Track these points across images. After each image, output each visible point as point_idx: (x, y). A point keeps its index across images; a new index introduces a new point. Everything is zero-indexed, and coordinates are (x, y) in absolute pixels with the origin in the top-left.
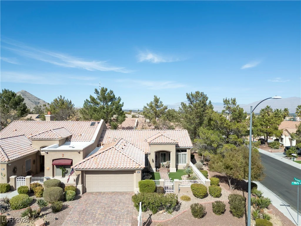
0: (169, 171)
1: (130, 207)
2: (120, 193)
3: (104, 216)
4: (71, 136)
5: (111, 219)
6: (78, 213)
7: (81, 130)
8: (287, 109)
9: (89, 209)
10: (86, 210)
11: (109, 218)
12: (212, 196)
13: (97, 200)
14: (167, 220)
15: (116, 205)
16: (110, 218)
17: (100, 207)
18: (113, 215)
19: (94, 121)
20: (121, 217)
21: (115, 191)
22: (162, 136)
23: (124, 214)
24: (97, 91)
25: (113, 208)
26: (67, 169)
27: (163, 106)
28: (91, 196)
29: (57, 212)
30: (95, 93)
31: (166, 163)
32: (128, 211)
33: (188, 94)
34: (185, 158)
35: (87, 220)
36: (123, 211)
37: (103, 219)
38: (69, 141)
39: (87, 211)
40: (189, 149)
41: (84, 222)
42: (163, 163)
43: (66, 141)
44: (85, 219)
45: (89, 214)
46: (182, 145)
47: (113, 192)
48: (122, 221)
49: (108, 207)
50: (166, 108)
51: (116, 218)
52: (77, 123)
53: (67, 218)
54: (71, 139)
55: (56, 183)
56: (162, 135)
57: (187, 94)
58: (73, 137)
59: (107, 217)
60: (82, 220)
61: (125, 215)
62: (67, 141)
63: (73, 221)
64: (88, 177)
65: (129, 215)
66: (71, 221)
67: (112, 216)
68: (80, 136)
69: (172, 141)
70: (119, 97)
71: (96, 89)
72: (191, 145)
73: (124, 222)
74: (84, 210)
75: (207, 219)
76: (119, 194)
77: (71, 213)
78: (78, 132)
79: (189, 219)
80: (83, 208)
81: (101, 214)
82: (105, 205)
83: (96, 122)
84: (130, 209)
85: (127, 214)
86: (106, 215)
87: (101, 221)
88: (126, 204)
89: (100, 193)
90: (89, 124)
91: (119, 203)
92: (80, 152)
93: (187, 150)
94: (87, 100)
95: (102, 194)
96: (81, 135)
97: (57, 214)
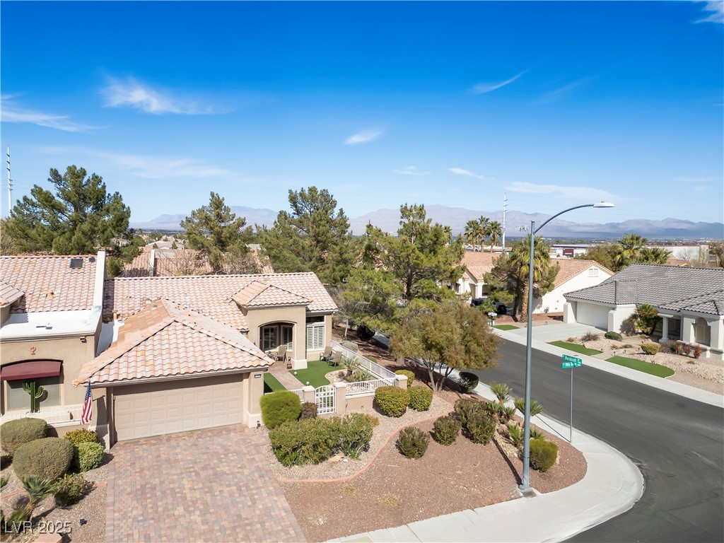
0: (291, 368)
1: (257, 459)
2: (210, 430)
3: (207, 492)
4: (23, 297)
5: (230, 496)
6: (131, 496)
7: (47, 280)
8: (449, 228)
9: (156, 481)
10: (149, 486)
11: (224, 495)
12: (415, 409)
13: (163, 457)
14: (357, 473)
15: (220, 460)
16: (226, 494)
17: (182, 473)
18: (228, 486)
19: (78, 257)
20: (251, 487)
21: (195, 429)
22: (273, 288)
23: (254, 478)
24: (55, 176)
25: (218, 469)
26: (45, 388)
27: (233, 217)
28: (139, 451)
29: (73, 503)
30: (49, 180)
31: (277, 350)
32: (258, 469)
33: (294, 191)
34: (321, 334)
35: (166, 509)
36: (246, 472)
37: (209, 500)
38: (19, 311)
39: (153, 488)
40: (329, 314)
41: (165, 516)
42: (271, 351)
43: (10, 313)
44: (160, 509)
45: (164, 493)
46: (315, 308)
47: (192, 432)
48: (257, 494)
49: (204, 468)
50: (243, 224)
51: (239, 489)
52: (27, 261)
53: (109, 515)
54: (27, 306)
55: (38, 427)
56: (271, 286)
57: (290, 191)
58: (28, 300)
59: (217, 493)
60: (156, 512)
61: (259, 481)
62: (12, 312)
63: (131, 520)
64: (121, 402)
65: (267, 479)
66: (124, 521)
67: (228, 489)
68: (50, 297)
69: (299, 298)
70: (118, 193)
71: (56, 170)
72: (332, 305)
73: (265, 495)
74: (143, 487)
75: (432, 456)
76: (210, 434)
77: (110, 499)
78: (39, 285)
79: (398, 463)
80: (138, 483)
81: (195, 487)
82: (191, 465)
83: (86, 259)
84: (260, 464)
85: (261, 476)
86: (211, 489)
87: (205, 504)
88: (244, 454)
89: (158, 438)
90: (63, 263)
91: (226, 455)
92: (87, 338)
93: (325, 317)
94: (25, 199)
95: (165, 441)
96: (52, 294)
97: (76, 508)
